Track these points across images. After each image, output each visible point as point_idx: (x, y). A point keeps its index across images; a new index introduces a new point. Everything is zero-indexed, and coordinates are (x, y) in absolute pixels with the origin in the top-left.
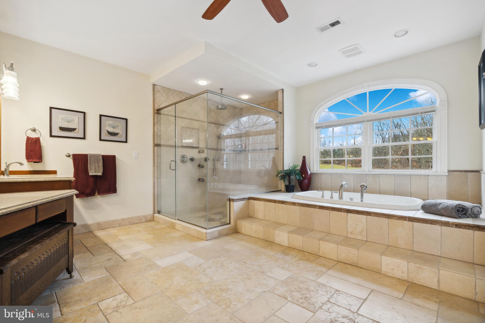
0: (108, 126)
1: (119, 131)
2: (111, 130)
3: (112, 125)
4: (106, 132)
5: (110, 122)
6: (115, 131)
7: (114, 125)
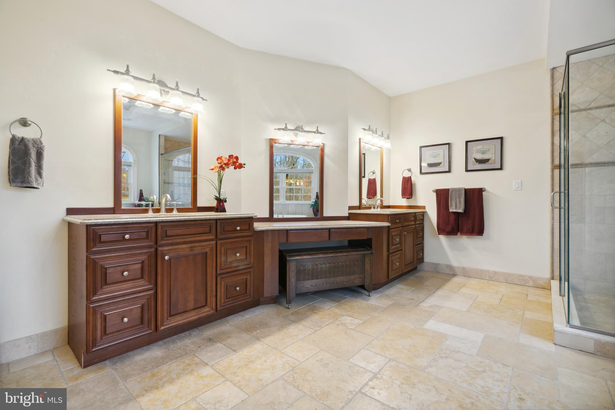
0: (476, 153)
1: (491, 156)
2: (480, 156)
3: (481, 150)
4: (474, 160)
5: (478, 147)
6: (485, 157)
7: (485, 149)
